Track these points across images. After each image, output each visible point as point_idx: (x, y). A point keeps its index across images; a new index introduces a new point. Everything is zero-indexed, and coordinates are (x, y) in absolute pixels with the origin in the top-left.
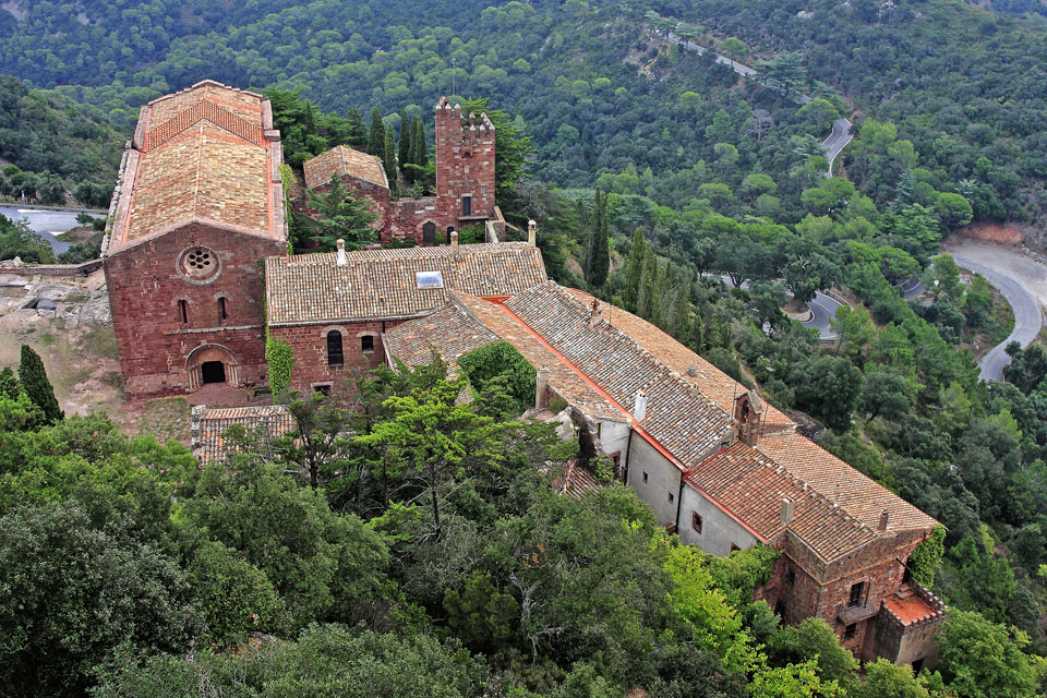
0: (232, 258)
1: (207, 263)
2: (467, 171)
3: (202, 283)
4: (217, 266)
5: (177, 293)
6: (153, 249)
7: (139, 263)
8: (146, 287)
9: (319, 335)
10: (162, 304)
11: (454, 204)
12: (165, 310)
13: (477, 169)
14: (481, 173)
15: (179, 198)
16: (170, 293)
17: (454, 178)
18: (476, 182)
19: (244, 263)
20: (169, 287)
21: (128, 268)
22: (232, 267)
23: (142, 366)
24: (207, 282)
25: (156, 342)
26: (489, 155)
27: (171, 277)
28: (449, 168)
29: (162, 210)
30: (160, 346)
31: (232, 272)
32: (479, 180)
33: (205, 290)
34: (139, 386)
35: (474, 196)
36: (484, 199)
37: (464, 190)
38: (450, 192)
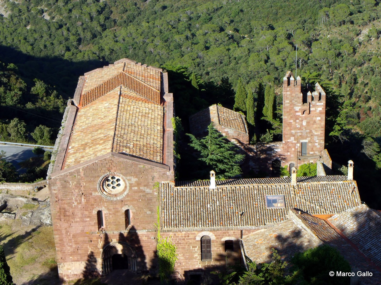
0: (136, 182)
1: (118, 185)
2: (304, 123)
3: (115, 199)
4: (126, 187)
5: (98, 205)
6: (82, 174)
7: (72, 184)
8: (76, 201)
9: (195, 239)
10: (87, 213)
11: (295, 147)
12: (89, 217)
13: (312, 122)
14: (315, 126)
15: (102, 139)
16: (92, 205)
17: (296, 128)
18: (311, 131)
19: (145, 186)
20: (92, 201)
21: (64, 187)
22: (136, 188)
23: (71, 255)
24: (118, 198)
25: (81, 239)
26: (321, 112)
27: (93, 194)
28: (292, 121)
29: (90, 147)
30: (84, 242)
31: (135, 192)
32: (314, 131)
33: (116, 204)
34: (68, 269)
35: (310, 142)
36: (316, 144)
37: (302, 137)
38: (292, 138)
